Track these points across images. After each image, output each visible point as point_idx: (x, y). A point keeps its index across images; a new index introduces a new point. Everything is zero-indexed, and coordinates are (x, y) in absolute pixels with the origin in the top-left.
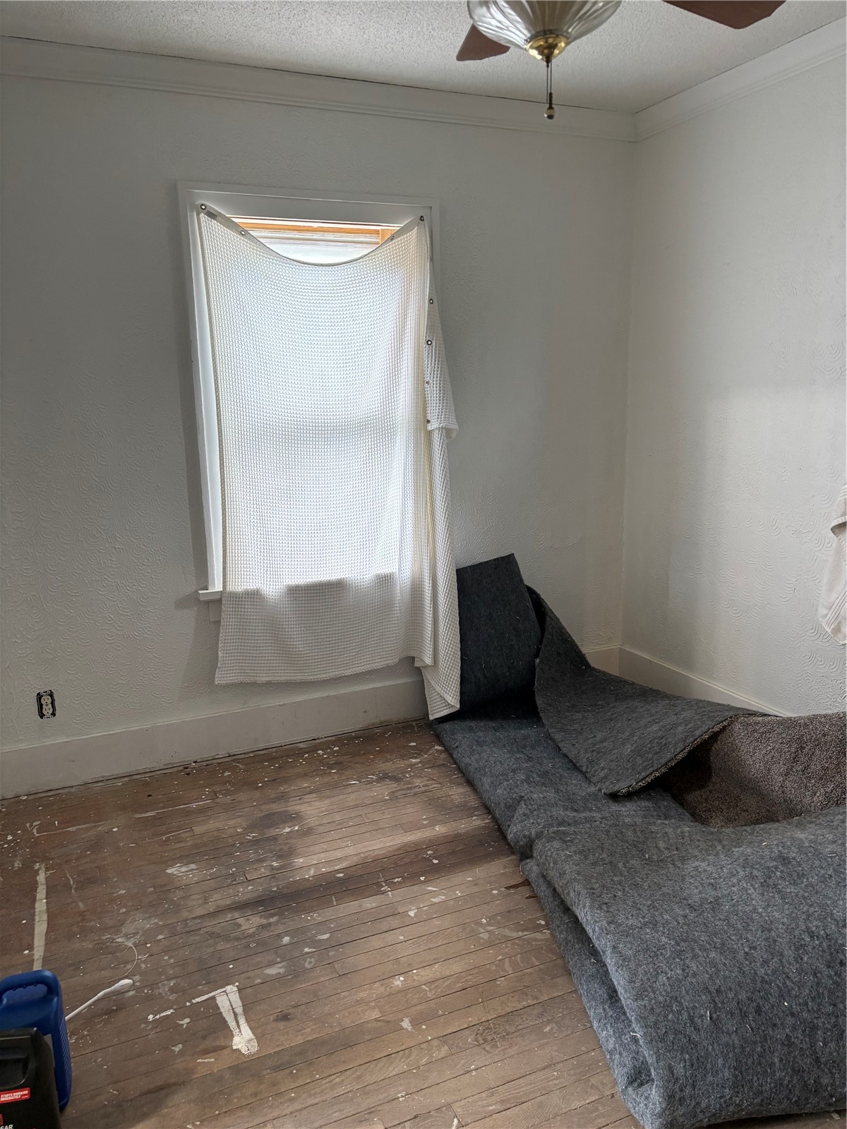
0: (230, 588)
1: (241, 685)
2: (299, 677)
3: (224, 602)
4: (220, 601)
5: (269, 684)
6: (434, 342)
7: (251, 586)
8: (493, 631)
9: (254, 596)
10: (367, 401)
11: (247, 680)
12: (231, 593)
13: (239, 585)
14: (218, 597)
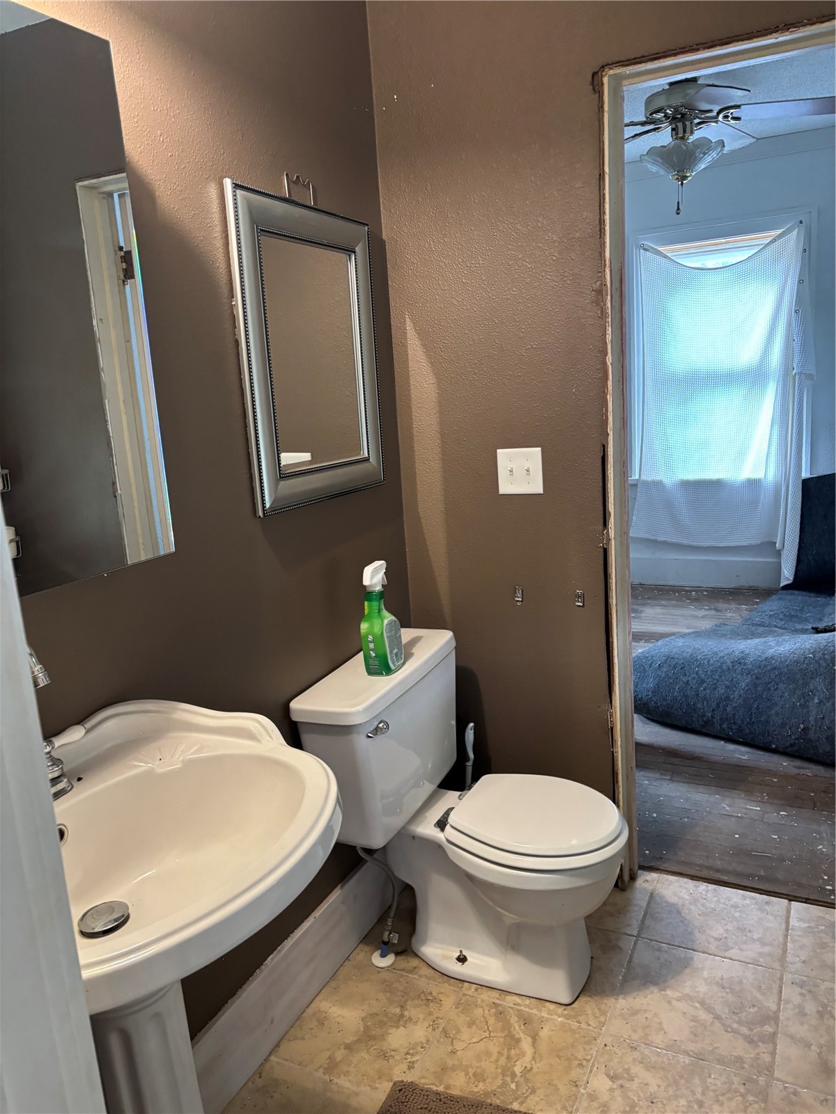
0: (644, 478)
1: (647, 540)
2: (686, 542)
3: (639, 486)
4: (636, 485)
5: (665, 543)
6: (800, 311)
7: (657, 478)
8: (826, 527)
9: (659, 484)
10: (747, 353)
11: (652, 538)
12: (643, 481)
13: (648, 476)
14: (635, 482)
